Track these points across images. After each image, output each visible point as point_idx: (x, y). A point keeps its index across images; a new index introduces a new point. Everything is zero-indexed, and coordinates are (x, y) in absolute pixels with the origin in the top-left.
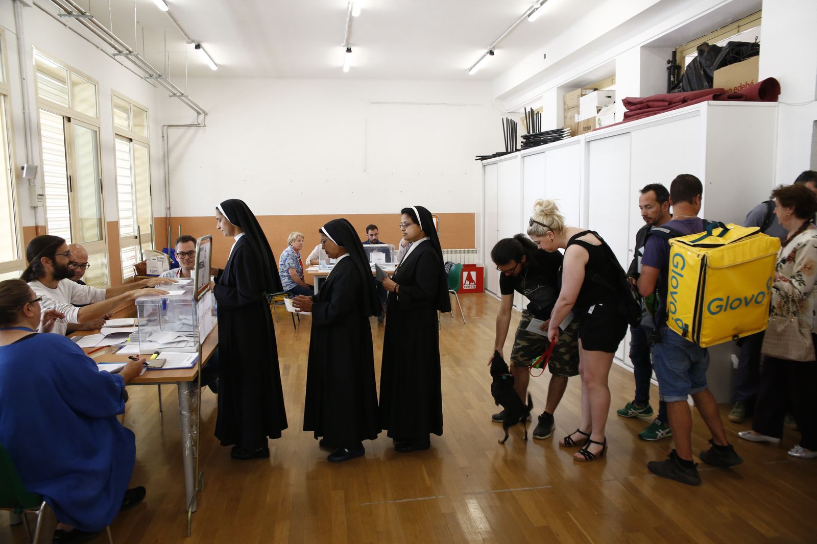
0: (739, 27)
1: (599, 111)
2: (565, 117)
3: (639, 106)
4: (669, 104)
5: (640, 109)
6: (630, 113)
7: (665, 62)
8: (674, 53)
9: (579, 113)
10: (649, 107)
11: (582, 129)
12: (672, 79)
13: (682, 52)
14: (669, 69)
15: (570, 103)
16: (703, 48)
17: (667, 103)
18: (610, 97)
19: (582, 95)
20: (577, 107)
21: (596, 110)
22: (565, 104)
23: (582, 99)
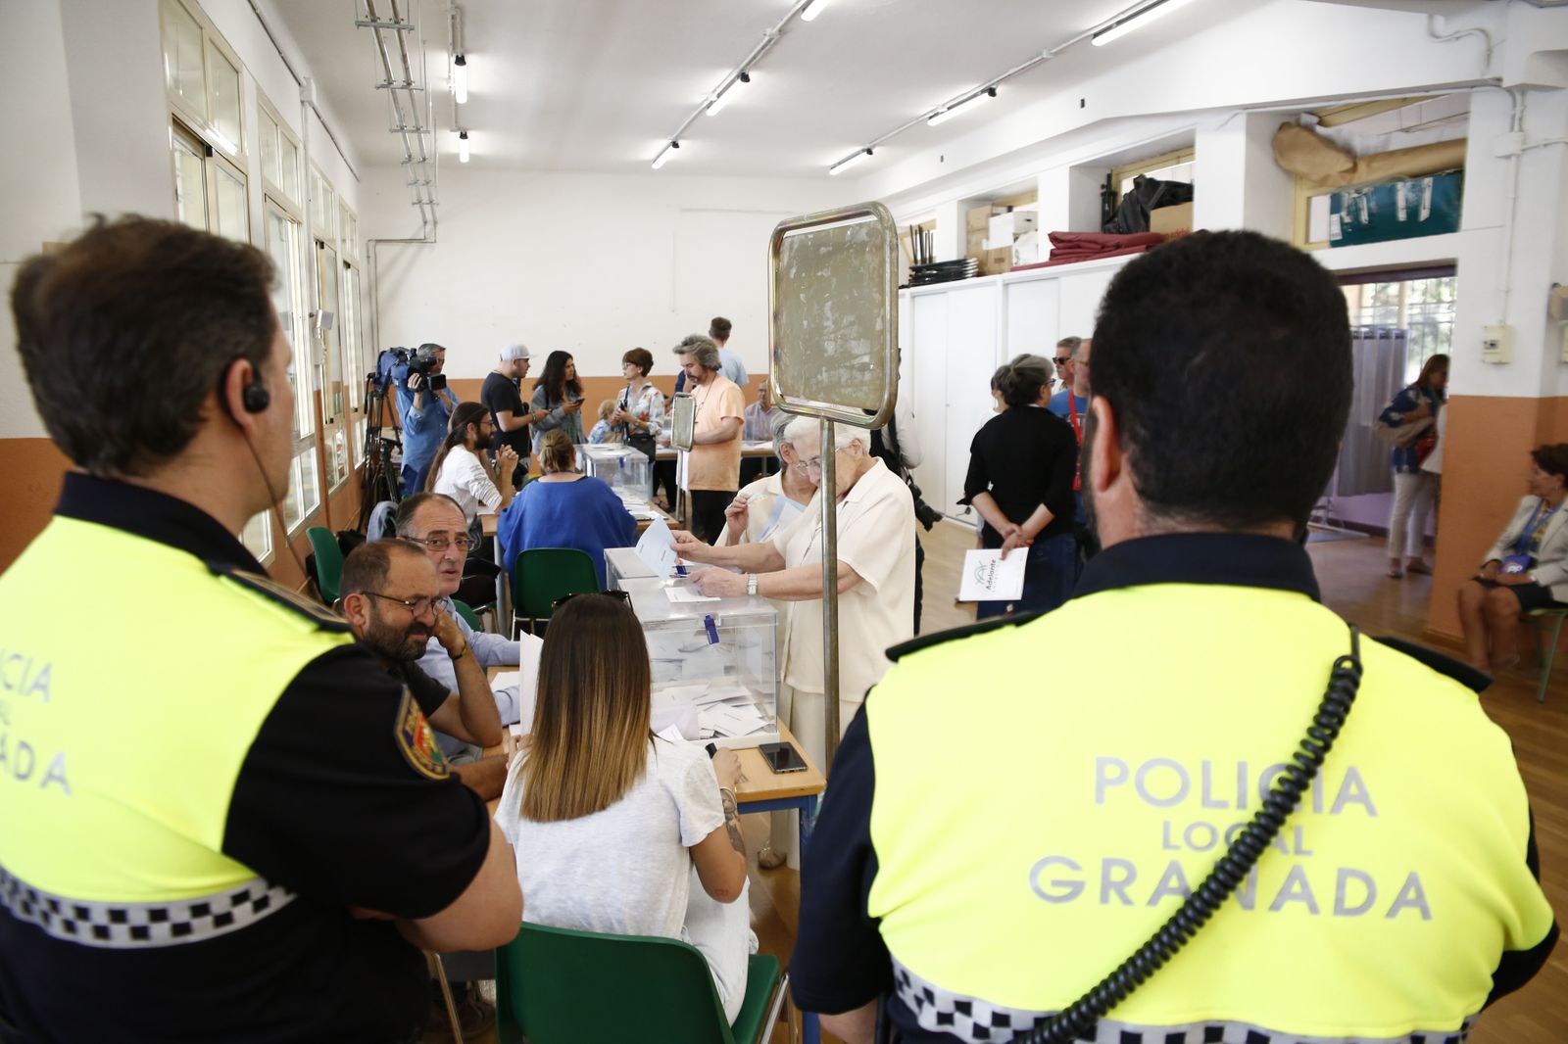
0: (1179, 157)
1: (1016, 239)
2: (968, 242)
3: (1069, 245)
4: (1103, 247)
5: (1070, 248)
6: (1057, 252)
7: (1099, 186)
8: (1109, 177)
9: (988, 238)
10: (1079, 247)
11: (993, 260)
12: (1107, 208)
13: (1118, 175)
14: (1103, 194)
15: (976, 224)
16: (1140, 180)
17: (1099, 247)
18: (1029, 220)
19: (993, 215)
20: (985, 230)
21: (1012, 238)
22: (968, 223)
23: (993, 220)
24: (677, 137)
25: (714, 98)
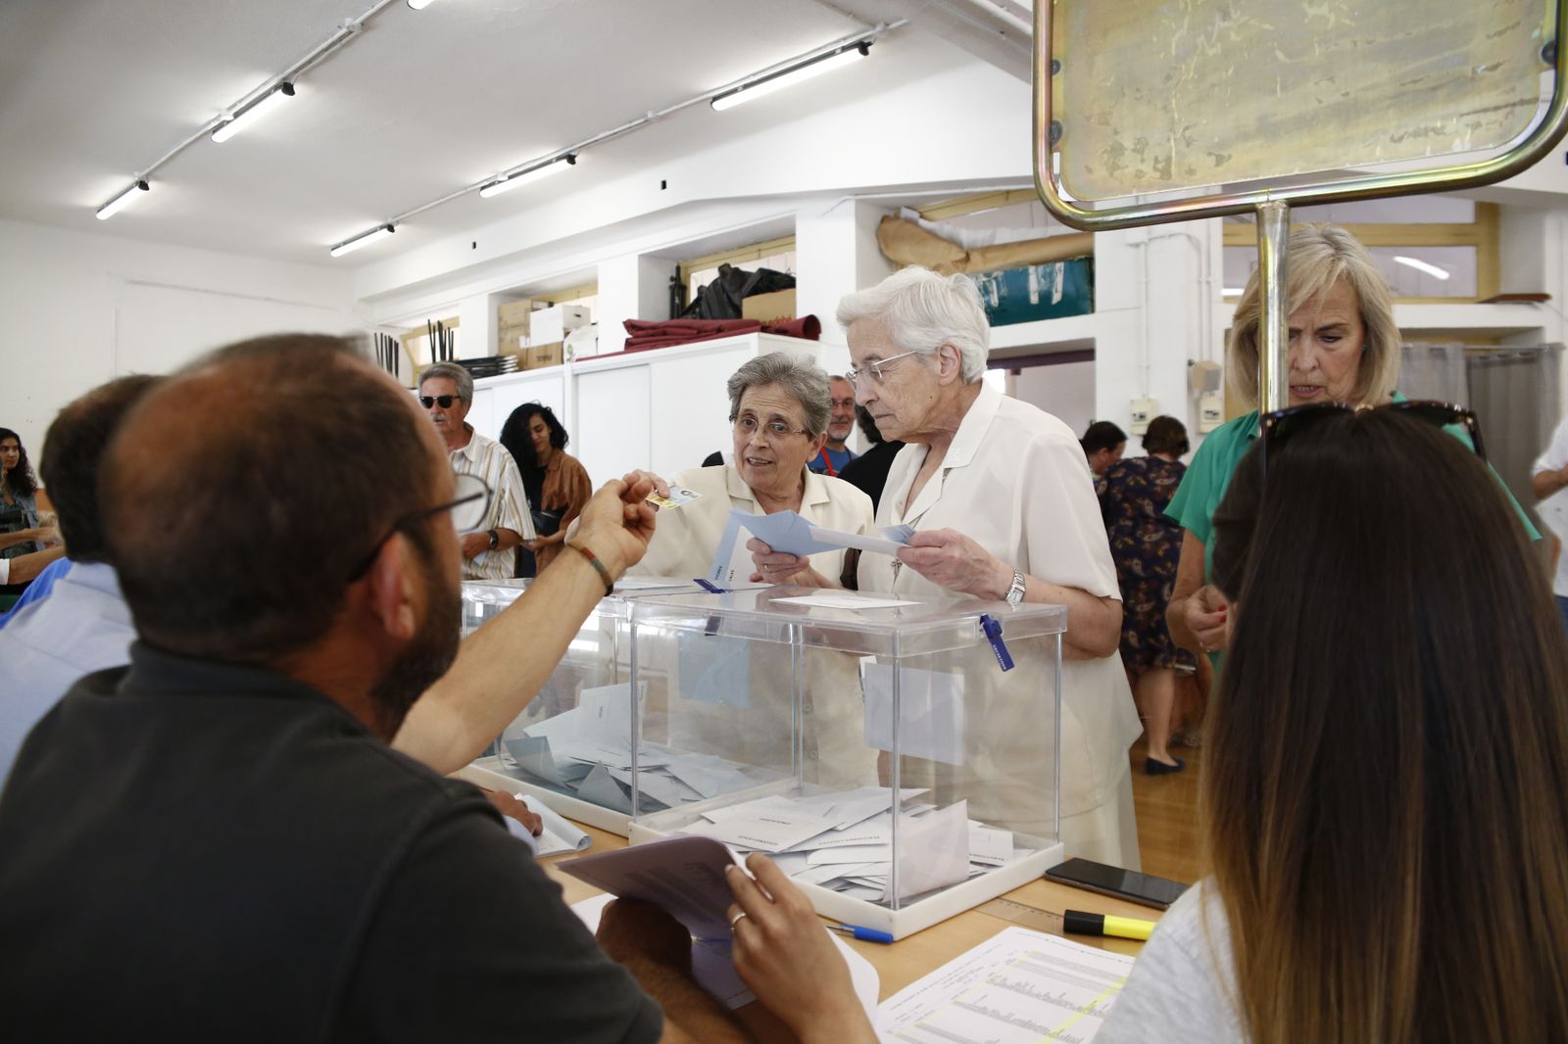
0: (760, 250)
1: (567, 334)
2: (501, 340)
3: (651, 332)
4: (699, 333)
5: (652, 335)
6: (635, 340)
7: (668, 279)
8: (678, 269)
9: (527, 335)
10: (665, 334)
11: (536, 359)
12: (677, 301)
13: (686, 268)
14: (671, 287)
15: (510, 319)
16: (725, 269)
17: (695, 332)
18: (579, 316)
19: (534, 310)
20: (524, 327)
21: (562, 333)
22: (500, 319)
23: (533, 315)
24: (148, 175)
25: (230, 117)
